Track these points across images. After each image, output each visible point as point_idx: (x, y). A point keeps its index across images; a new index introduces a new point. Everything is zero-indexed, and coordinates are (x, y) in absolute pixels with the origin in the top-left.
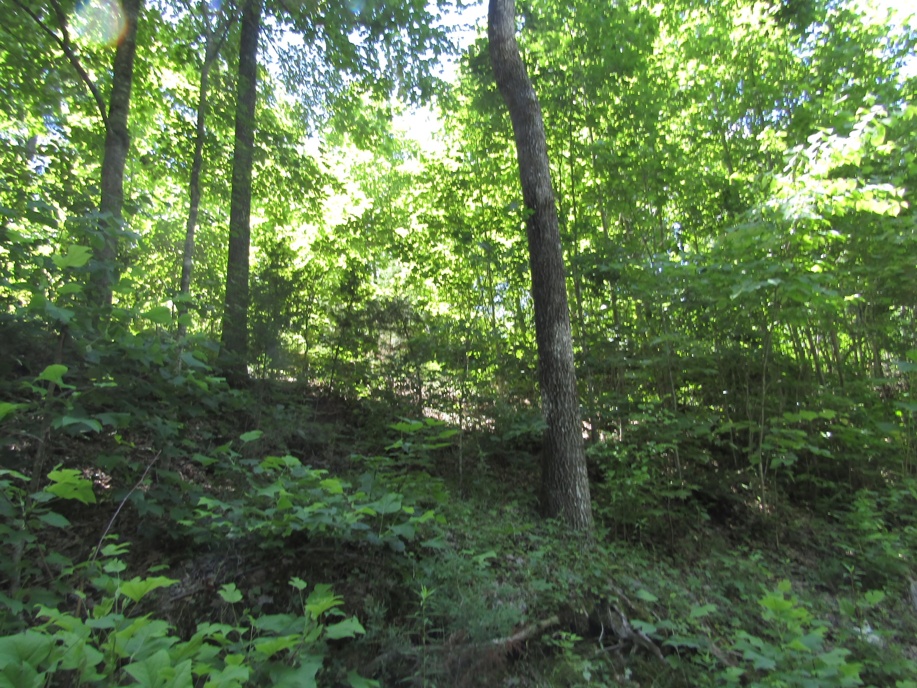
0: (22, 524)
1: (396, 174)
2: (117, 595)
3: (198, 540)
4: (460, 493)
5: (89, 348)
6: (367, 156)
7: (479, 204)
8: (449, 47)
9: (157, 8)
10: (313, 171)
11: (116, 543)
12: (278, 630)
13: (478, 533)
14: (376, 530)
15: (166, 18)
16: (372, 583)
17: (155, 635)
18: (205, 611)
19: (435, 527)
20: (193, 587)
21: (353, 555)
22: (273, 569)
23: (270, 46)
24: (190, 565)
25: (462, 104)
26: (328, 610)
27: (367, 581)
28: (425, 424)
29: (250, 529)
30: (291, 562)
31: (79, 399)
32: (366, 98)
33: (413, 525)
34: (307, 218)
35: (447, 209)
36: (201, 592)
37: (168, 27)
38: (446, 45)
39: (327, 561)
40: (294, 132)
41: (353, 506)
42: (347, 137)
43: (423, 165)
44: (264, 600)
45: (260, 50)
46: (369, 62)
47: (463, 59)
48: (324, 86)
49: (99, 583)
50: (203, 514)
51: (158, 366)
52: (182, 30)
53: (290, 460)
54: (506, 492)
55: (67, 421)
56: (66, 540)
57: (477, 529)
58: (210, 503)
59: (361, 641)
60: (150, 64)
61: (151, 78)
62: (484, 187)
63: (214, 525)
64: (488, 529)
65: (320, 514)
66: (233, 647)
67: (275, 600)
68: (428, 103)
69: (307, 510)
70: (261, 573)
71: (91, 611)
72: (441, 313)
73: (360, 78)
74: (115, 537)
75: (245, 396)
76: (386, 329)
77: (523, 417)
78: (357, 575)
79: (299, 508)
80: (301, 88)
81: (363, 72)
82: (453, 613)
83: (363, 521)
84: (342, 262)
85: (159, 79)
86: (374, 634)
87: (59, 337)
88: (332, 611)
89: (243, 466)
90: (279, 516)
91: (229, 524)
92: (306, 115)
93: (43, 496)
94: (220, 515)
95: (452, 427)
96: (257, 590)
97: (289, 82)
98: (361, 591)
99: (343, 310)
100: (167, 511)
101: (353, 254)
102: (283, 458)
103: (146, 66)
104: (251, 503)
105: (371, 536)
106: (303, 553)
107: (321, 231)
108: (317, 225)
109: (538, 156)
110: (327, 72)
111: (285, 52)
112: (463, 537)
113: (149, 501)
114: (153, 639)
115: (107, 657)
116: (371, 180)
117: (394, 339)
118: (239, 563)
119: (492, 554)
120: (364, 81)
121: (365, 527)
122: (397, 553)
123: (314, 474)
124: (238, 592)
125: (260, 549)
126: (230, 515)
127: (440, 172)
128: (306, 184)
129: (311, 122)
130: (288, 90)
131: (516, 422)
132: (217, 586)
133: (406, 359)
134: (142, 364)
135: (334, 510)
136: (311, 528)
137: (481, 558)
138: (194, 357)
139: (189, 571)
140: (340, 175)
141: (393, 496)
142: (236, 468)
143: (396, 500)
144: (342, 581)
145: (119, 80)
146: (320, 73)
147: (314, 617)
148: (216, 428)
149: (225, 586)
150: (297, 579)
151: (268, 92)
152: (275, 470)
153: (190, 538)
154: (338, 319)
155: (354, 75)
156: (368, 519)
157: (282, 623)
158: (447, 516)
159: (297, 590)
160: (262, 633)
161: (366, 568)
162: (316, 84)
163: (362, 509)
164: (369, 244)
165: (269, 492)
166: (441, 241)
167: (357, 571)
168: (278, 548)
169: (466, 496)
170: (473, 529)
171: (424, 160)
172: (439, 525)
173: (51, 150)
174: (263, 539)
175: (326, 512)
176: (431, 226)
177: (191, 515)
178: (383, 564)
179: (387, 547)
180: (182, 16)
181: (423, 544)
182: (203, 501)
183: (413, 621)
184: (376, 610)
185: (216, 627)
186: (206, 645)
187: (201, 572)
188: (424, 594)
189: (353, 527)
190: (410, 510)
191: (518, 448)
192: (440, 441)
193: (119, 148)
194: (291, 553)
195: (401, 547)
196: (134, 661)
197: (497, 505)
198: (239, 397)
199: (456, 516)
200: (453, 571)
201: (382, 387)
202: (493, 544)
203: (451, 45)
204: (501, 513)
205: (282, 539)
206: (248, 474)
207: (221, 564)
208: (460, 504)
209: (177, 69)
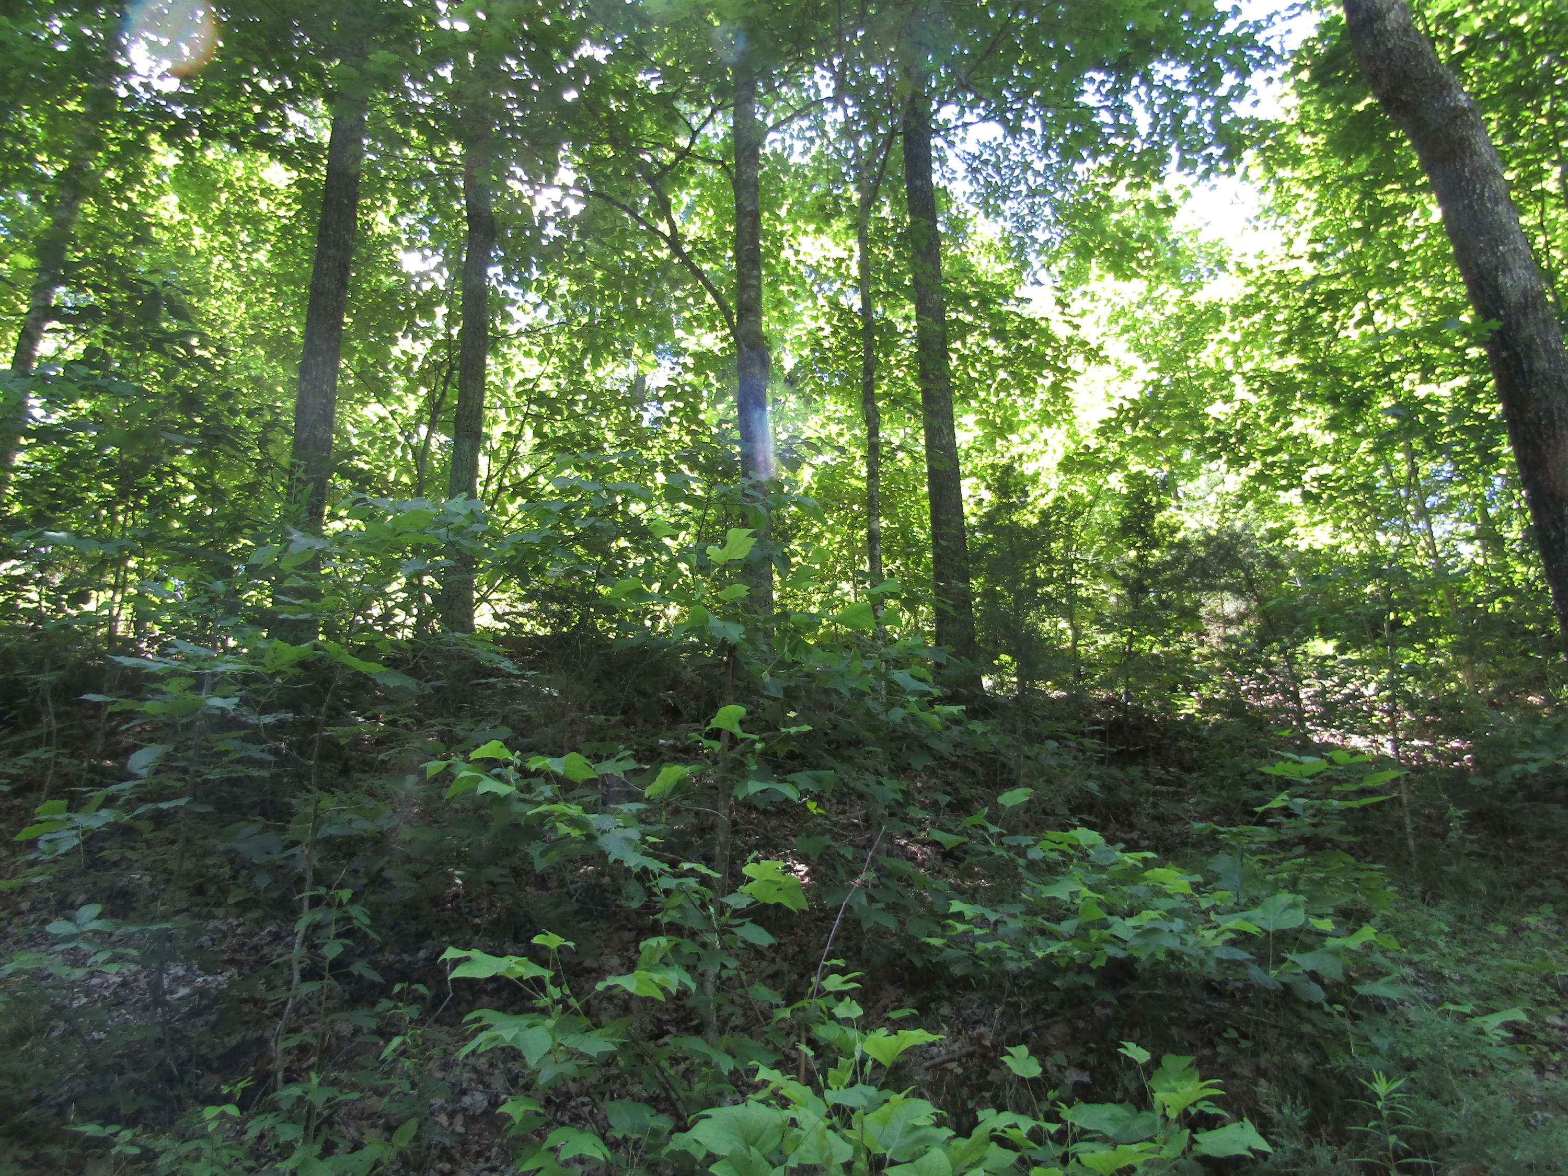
0: (714, 939)
1: (1191, 308)
2: (858, 1056)
3: (957, 970)
4: (1417, 889)
5: (766, 676)
6: (1135, 288)
7: (1370, 329)
8: (1265, 57)
9: (779, 151)
10: (1048, 338)
11: (842, 971)
12: (1110, 1131)
13: (1470, 970)
14: (1262, 961)
15: (795, 159)
16: (1265, 1060)
17: (918, 1123)
18: (980, 1089)
19: (1377, 958)
20: (956, 1046)
21: (1221, 1005)
22: (1081, 1024)
23: (950, 153)
24: (946, 1010)
25: (1305, 151)
26: (1194, 1105)
27: (1255, 1054)
28: (1331, 761)
29: (1040, 955)
30: (1108, 1011)
31: (763, 753)
32: (1119, 193)
33: (1335, 953)
34: (1046, 419)
35: (1303, 351)
36: (970, 1055)
37: (798, 173)
38: (1257, 55)
39: (1174, 1014)
40: (1007, 280)
41: (1213, 916)
42: (1095, 267)
43: (1243, 280)
44: (1073, 1076)
45: (936, 166)
46: (1119, 129)
47: (1297, 69)
48: (1045, 193)
49: (826, 1032)
50: (961, 927)
51: (864, 694)
52: (818, 171)
53: (1085, 836)
54: (1519, 887)
55: (754, 787)
56: (764, 964)
57: (1468, 962)
58: (969, 910)
59: (1267, 1166)
60: (783, 234)
61: (786, 254)
62: (1373, 295)
63: (980, 946)
64: (1495, 963)
65: (1154, 931)
66: (1038, 1153)
67: (1092, 1076)
68: (1239, 169)
69: (1131, 922)
70: (1060, 1029)
71: (825, 1078)
72: (1317, 546)
73: (1106, 161)
74: (841, 963)
75: (993, 732)
76: (1212, 588)
77: (1539, 734)
78: (1234, 1042)
79: (1115, 919)
80: (1008, 207)
81: (1110, 148)
82: (1449, 1128)
83: (1233, 943)
84: (1116, 481)
85: (797, 253)
86: (1289, 1155)
87: (727, 663)
88: (1201, 1106)
89: (1010, 848)
90: (1082, 933)
91: (1005, 946)
92: (1021, 246)
93: (737, 900)
94: (987, 931)
95: (1382, 762)
96: (1060, 1058)
97: (986, 202)
98: (1247, 1072)
99: (1132, 565)
100: (902, 923)
101: (1135, 465)
102: (1072, 832)
103: (777, 239)
104: (1031, 912)
105: (1255, 972)
106: (1129, 997)
107: (1072, 435)
108: (1065, 427)
109: (1493, 213)
110: (1049, 167)
111: (975, 158)
112: (1438, 977)
113: (875, 906)
114: (915, 1128)
115: (857, 1150)
116: (1147, 329)
117: (1231, 605)
118: (1023, 1011)
119: (1518, 1015)
120: (1115, 163)
121: (1240, 954)
122: (1311, 1006)
123: (1131, 859)
124: (1034, 1061)
125: (1055, 988)
126: (1001, 929)
127: (1279, 287)
128: (1038, 362)
129: (1032, 257)
130: (987, 215)
131: (1524, 745)
132: (999, 1049)
133: (1263, 640)
134: (839, 693)
135: (1178, 924)
136: (1143, 956)
137: (1492, 1023)
138: (912, 676)
139: (946, 1019)
140: (1090, 333)
141: (1285, 897)
142: (999, 852)
143: (1294, 906)
144: (1207, 1052)
145: (744, 270)
146: (1037, 174)
147: (1173, 1114)
148: (948, 783)
149: (1011, 1050)
150: (1131, 1045)
151: (958, 227)
152: (1063, 853)
153: (943, 967)
154: (1124, 582)
155: (1095, 160)
156: (1242, 939)
157: (1114, 1120)
158: (1397, 934)
159: (1131, 1063)
160: (1083, 1135)
161: (1251, 1031)
162: (1032, 193)
163: (1234, 922)
164: (1160, 444)
165: (1061, 891)
166: (1298, 411)
167: (1233, 1034)
168: (1086, 987)
169: (1431, 896)
170: (1460, 960)
171: (1245, 271)
172: (1384, 952)
173: (672, 392)
174: (1057, 971)
175: (1164, 926)
176: (1273, 391)
177: (938, 930)
178: (1281, 1024)
179: (1287, 992)
180: (814, 150)
181: (1361, 990)
182: (956, 906)
183: (1364, 1136)
184: (1286, 1111)
185: (1007, 1117)
186: (994, 1145)
187: (965, 1021)
188: (1381, 1087)
189: (1217, 954)
190: (1326, 925)
191: (1532, 797)
192: (1364, 792)
193: (756, 370)
194: (1109, 997)
195: (1317, 994)
196: (893, 1163)
197: (1504, 914)
198: (984, 734)
199: (1418, 934)
200: (1434, 1045)
201: (1221, 694)
202: (1509, 995)
203: (1268, 51)
204: (1516, 930)
205: (1091, 971)
206: (1021, 861)
207: (998, 1011)
208: (1421, 913)
209: (819, 231)
